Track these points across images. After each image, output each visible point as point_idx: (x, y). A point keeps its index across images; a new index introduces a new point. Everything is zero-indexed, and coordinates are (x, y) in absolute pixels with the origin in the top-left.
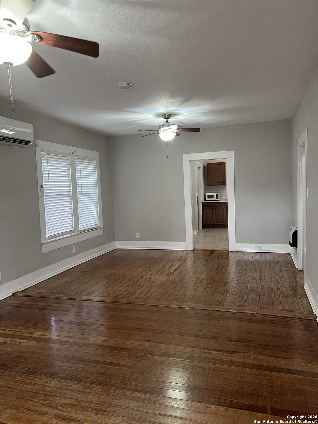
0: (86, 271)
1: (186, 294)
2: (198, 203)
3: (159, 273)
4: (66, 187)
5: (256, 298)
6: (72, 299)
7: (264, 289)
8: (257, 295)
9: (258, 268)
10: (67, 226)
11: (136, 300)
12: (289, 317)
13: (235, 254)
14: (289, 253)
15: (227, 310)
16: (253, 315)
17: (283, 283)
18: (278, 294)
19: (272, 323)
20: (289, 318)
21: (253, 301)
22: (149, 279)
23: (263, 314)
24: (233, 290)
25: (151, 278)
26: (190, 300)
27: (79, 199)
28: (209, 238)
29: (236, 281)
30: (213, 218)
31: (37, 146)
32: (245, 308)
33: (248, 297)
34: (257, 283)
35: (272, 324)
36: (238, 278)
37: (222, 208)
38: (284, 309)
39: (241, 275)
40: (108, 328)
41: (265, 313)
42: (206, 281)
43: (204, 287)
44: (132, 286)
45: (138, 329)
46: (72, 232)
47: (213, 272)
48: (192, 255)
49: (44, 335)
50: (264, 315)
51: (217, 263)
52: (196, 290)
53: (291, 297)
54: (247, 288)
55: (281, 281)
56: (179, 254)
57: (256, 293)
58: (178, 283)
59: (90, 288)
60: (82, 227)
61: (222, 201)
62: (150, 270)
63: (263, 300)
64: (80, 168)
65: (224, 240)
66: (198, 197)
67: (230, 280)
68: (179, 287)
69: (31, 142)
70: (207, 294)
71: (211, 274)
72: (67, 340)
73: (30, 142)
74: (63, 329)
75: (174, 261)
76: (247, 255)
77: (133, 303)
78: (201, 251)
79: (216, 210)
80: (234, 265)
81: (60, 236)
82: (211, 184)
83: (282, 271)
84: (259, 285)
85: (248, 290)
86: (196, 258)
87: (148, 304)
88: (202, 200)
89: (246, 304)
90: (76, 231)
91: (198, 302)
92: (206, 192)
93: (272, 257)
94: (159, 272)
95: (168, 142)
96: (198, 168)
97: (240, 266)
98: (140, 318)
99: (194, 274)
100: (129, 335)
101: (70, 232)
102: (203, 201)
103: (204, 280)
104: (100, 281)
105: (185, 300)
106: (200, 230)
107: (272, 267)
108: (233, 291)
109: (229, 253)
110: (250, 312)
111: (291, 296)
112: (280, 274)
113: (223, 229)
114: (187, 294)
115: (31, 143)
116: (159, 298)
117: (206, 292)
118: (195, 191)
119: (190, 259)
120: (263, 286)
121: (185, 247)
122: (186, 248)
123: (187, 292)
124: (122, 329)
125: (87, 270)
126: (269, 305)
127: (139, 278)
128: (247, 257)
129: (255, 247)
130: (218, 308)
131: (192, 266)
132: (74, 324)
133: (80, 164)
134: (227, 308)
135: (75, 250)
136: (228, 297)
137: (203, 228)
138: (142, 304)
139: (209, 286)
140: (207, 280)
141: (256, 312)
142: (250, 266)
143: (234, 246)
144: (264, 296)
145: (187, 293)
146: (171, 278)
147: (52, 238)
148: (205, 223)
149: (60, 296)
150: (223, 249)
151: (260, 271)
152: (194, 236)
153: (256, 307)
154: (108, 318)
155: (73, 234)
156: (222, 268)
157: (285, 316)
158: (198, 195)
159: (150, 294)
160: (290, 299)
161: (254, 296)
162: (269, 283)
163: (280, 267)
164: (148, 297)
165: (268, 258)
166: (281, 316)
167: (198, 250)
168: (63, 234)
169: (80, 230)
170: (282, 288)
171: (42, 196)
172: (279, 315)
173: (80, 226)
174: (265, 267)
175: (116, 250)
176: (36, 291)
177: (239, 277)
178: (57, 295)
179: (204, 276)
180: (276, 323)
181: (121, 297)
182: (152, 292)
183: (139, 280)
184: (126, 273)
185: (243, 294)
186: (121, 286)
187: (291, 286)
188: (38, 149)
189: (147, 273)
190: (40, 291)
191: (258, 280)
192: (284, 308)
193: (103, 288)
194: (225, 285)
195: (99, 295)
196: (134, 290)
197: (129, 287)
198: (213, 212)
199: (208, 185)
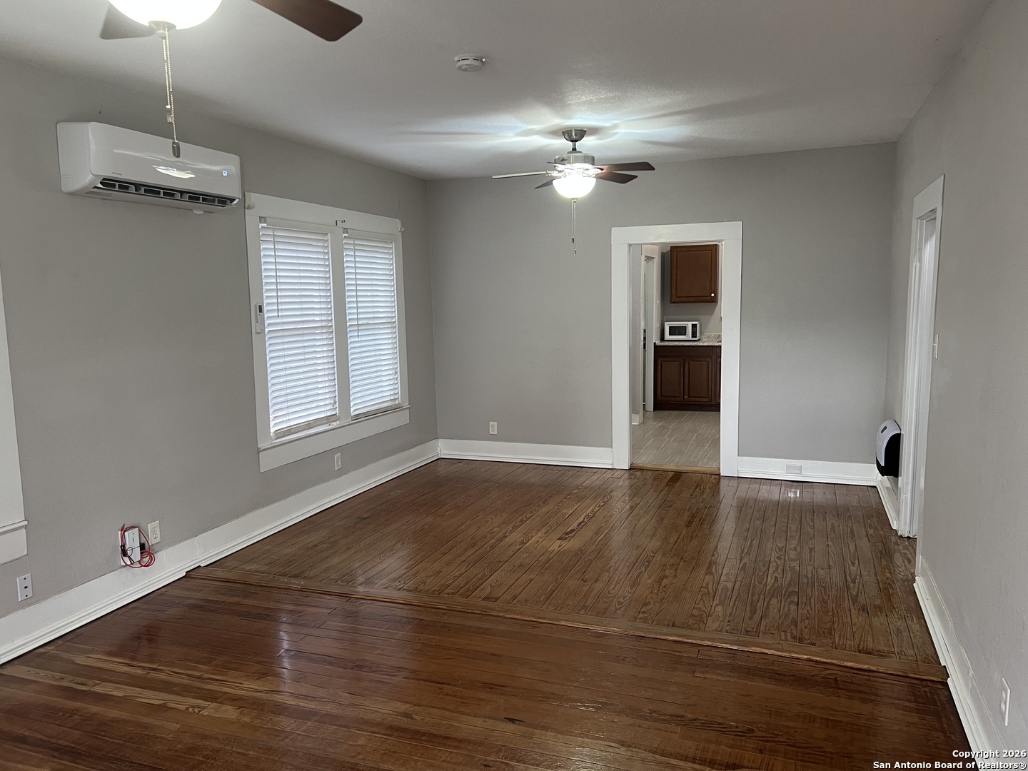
0: (365, 516)
1: (609, 593)
2: (645, 344)
3: (543, 531)
4: (319, 310)
5: (789, 610)
6: (330, 594)
7: (810, 587)
8: (790, 603)
9: (793, 527)
10: (320, 405)
11: (485, 603)
12: (876, 672)
13: (735, 483)
14: (875, 487)
15: (715, 644)
16: (781, 659)
17: (859, 573)
18: (847, 602)
19: (832, 687)
20: (874, 674)
21: (781, 621)
22: (518, 547)
23: (808, 660)
24: (730, 586)
25: (523, 543)
26: (619, 609)
27: (352, 339)
28: (670, 436)
29: (739, 561)
30: (682, 384)
31: (249, 208)
32: (760, 640)
33: (768, 608)
34: (792, 569)
35: (831, 690)
36: (742, 552)
37: (704, 359)
38: (861, 647)
39: (751, 543)
40: (414, 679)
41: (812, 658)
42: (660, 557)
43: (656, 573)
44: (476, 562)
45: (490, 687)
46: (333, 418)
47: (678, 534)
48: (627, 483)
49: (257, 691)
50: (809, 663)
51: (690, 508)
52: (635, 583)
53: (879, 613)
54: (765, 581)
55: (853, 564)
56: (594, 478)
57: (789, 596)
58: (591, 561)
59: (375, 564)
60: (357, 407)
61: (705, 342)
62: (522, 522)
63: (807, 619)
64: (355, 262)
65: (708, 445)
66: (645, 331)
67: (723, 558)
68: (592, 572)
69: (234, 200)
70: (663, 594)
71: (672, 540)
72: (313, 707)
73: (232, 200)
74: (306, 677)
75: (581, 499)
76: (764, 487)
77: (478, 612)
78: (649, 473)
79: (689, 364)
80: (732, 515)
81: (303, 430)
82: (678, 300)
83: (857, 537)
84: (797, 576)
85: (768, 588)
86: (635, 491)
87: (514, 617)
88: (654, 339)
89: (762, 628)
90: (343, 416)
91: (641, 615)
92: (665, 317)
93: (829, 497)
94: (544, 526)
95: (576, 201)
96: (649, 259)
97: (748, 519)
98: (493, 655)
99: (632, 536)
100: (466, 701)
101: (329, 419)
102: (659, 343)
103: (656, 555)
104: (399, 545)
105: (607, 609)
106: (648, 414)
107: (829, 523)
108: (730, 590)
109: (719, 480)
110: (772, 652)
111: (880, 608)
112: (852, 546)
113: (707, 413)
114: (613, 591)
115: (235, 202)
116: (541, 599)
117: (661, 587)
118: (639, 316)
119: (620, 496)
120: (807, 577)
121: (610, 462)
122: (612, 464)
123: (613, 586)
124: (449, 684)
125: (369, 514)
126: (824, 633)
127: (493, 541)
128: (765, 493)
129: (788, 466)
130: (690, 636)
131: (626, 515)
132: (331, 663)
133: (355, 250)
134: (714, 639)
135: (340, 464)
136: (717, 605)
137: (655, 409)
138: (498, 616)
139: (667, 573)
140: (664, 555)
141: (789, 652)
142: (774, 518)
143: (732, 462)
144: (809, 608)
145: (613, 589)
146: (572, 544)
147: (283, 435)
148: (661, 396)
149: (300, 585)
150: (705, 469)
151: (799, 534)
152: (633, 429)
153: (789, 638)
154: (415, 650)
155: (335, 424)
156: (702, 521)
157: (865, 667)
158: (646, 325)
159: (521, 589)
160: (876, 618)
161: (782, 605)
162: (822, 569)
163: (850, 525)
164: (515, 597)
165: (819, 497)
166: (854, 666)
167: (641, 469)
168: (310, 425)
169: (353, 414)
170: (857, 585)
171: (259, 333)
172: (849, 664)
173: (352, 404)
174: (812, 524)
175: (439, 461)
176: (243, 566)
177: (746, 551)
178: (293, 580)
179: (655, 544)
180: (841, 687)
181: (449, 594)
182: (526, 584)
183: (492, 547)
184: (463, 527)
185: (756, 597)
186: (449, 563)
187: (879, 580)
188: (251, 217)
189: (515, 527)
190: (253, 567)
191: (792, 560)
192: (862, 644)
193: (405, 566)
194: (709, 571)
195: (397, 583)
196: (480, 576)
197: (467, 566)
198: (682, 369)
199: (672, 301)
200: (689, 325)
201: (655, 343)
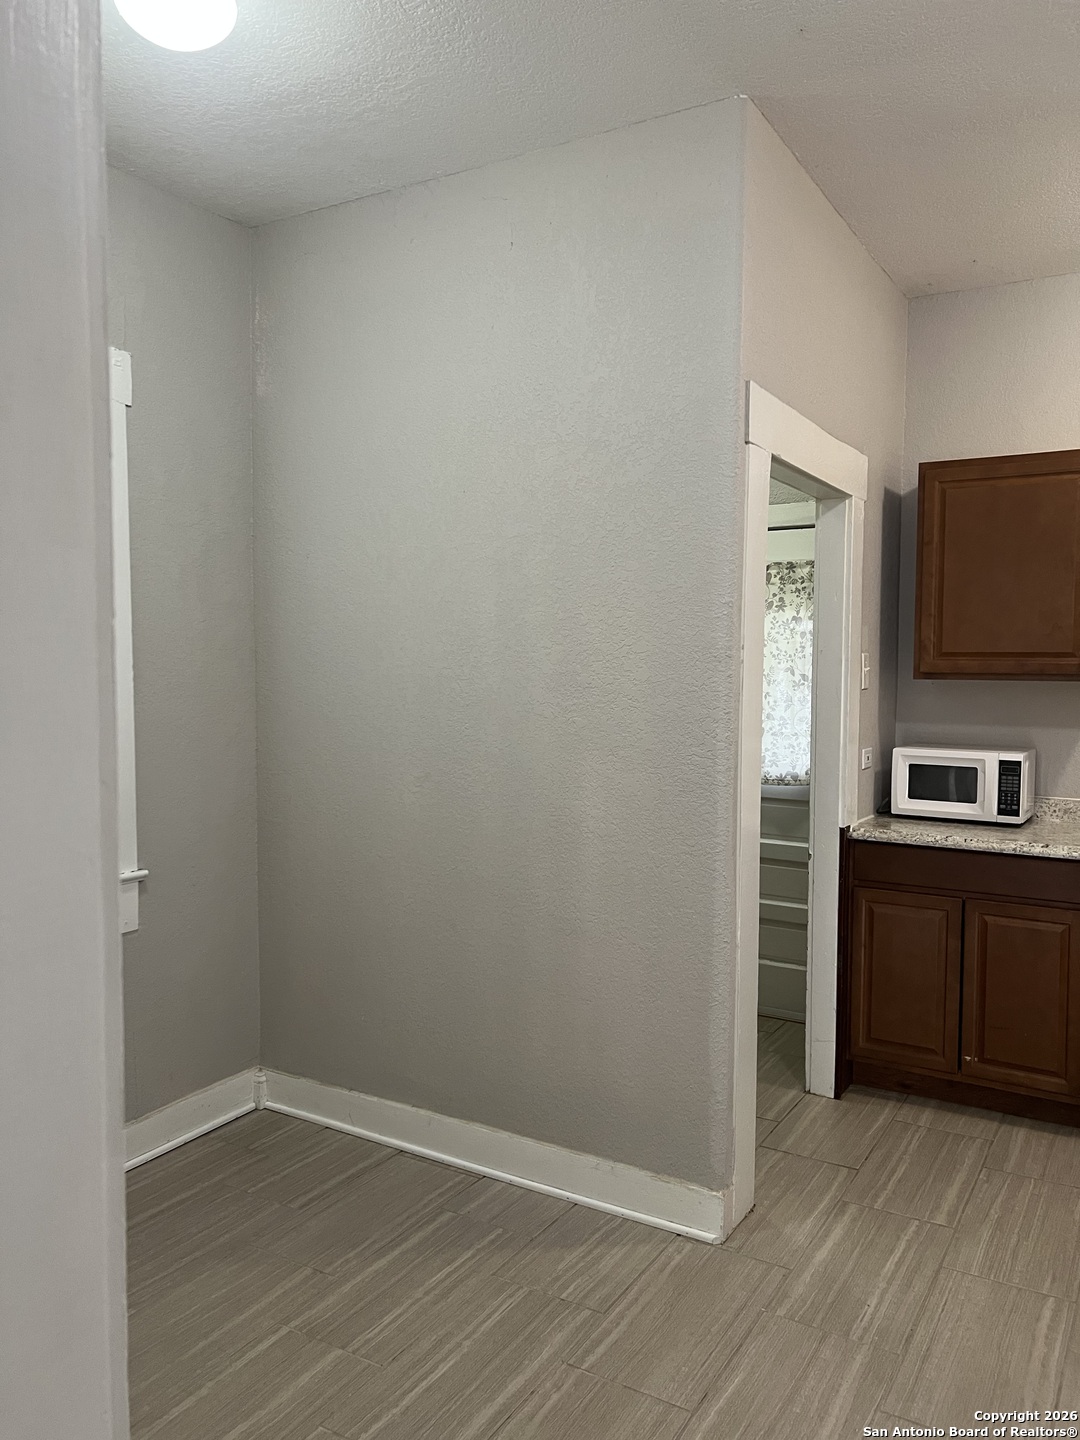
30: (952, 1007)
79: (984, 925)
82: (947, 665)
88: (845, 814)
92: (894, 728)
102: (864, 827)
148: (868, 1039)
198: (955, 944)
199: (921, 670)
200: (988, 763)
201: (844, 832)
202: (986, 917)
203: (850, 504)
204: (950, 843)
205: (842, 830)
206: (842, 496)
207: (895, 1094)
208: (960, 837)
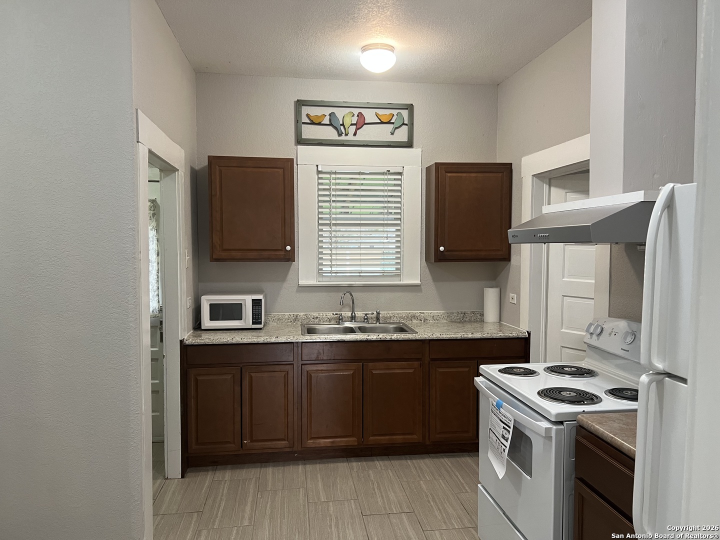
30: (238, 419)
82: (225, 255)
102: (190, 340)
148: (197, 444)
198: (238, 389)
199: (214, 257)
200: (247, 301)
202: (252, 374)
203: (178, 174)
204: (234, 341)
205: (180, 341)
206: (174, 170)
207: (210, 467)
208: (239, 337)
